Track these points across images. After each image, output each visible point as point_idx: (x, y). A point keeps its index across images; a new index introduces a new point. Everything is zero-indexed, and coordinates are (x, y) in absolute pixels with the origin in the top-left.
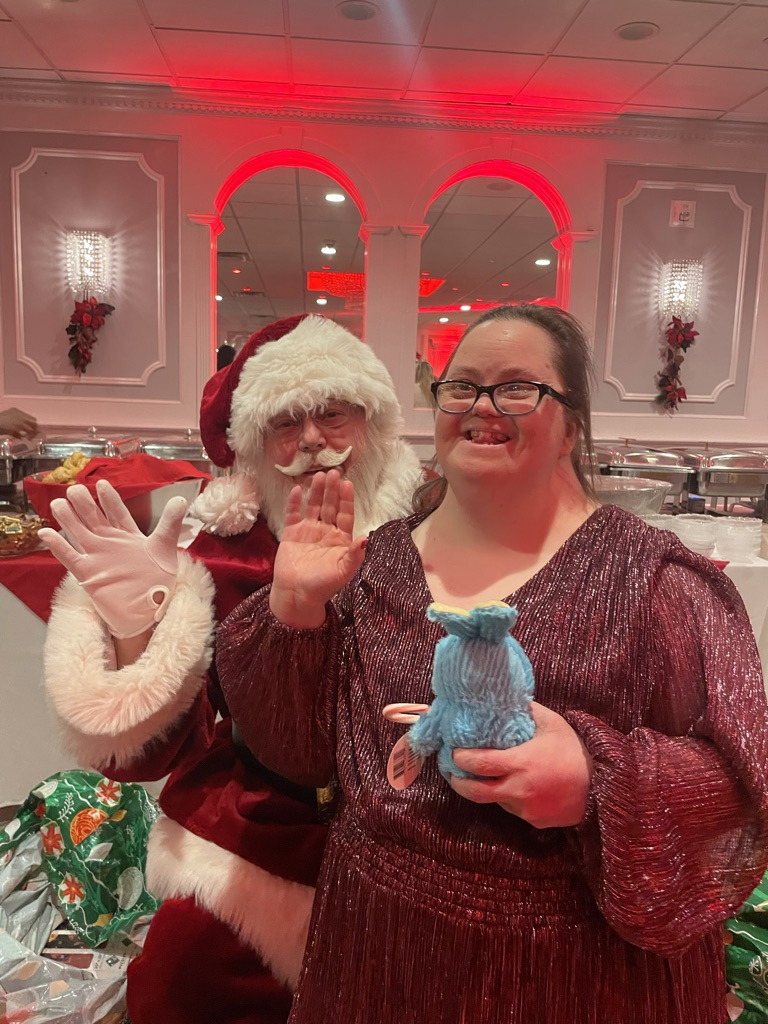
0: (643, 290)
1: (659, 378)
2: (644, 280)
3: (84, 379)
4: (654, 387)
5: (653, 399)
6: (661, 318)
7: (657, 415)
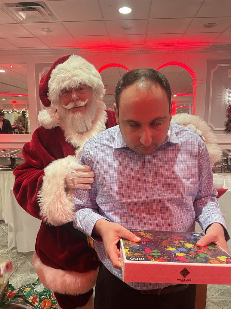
0: (220, 97)
1: (226, 123)
2: (220, 94)
4: (224, 126)
5: (224, 130)
6: (226, 105)
7: (225, 135)
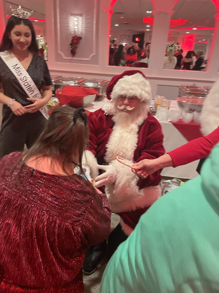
3: (75, 58)
